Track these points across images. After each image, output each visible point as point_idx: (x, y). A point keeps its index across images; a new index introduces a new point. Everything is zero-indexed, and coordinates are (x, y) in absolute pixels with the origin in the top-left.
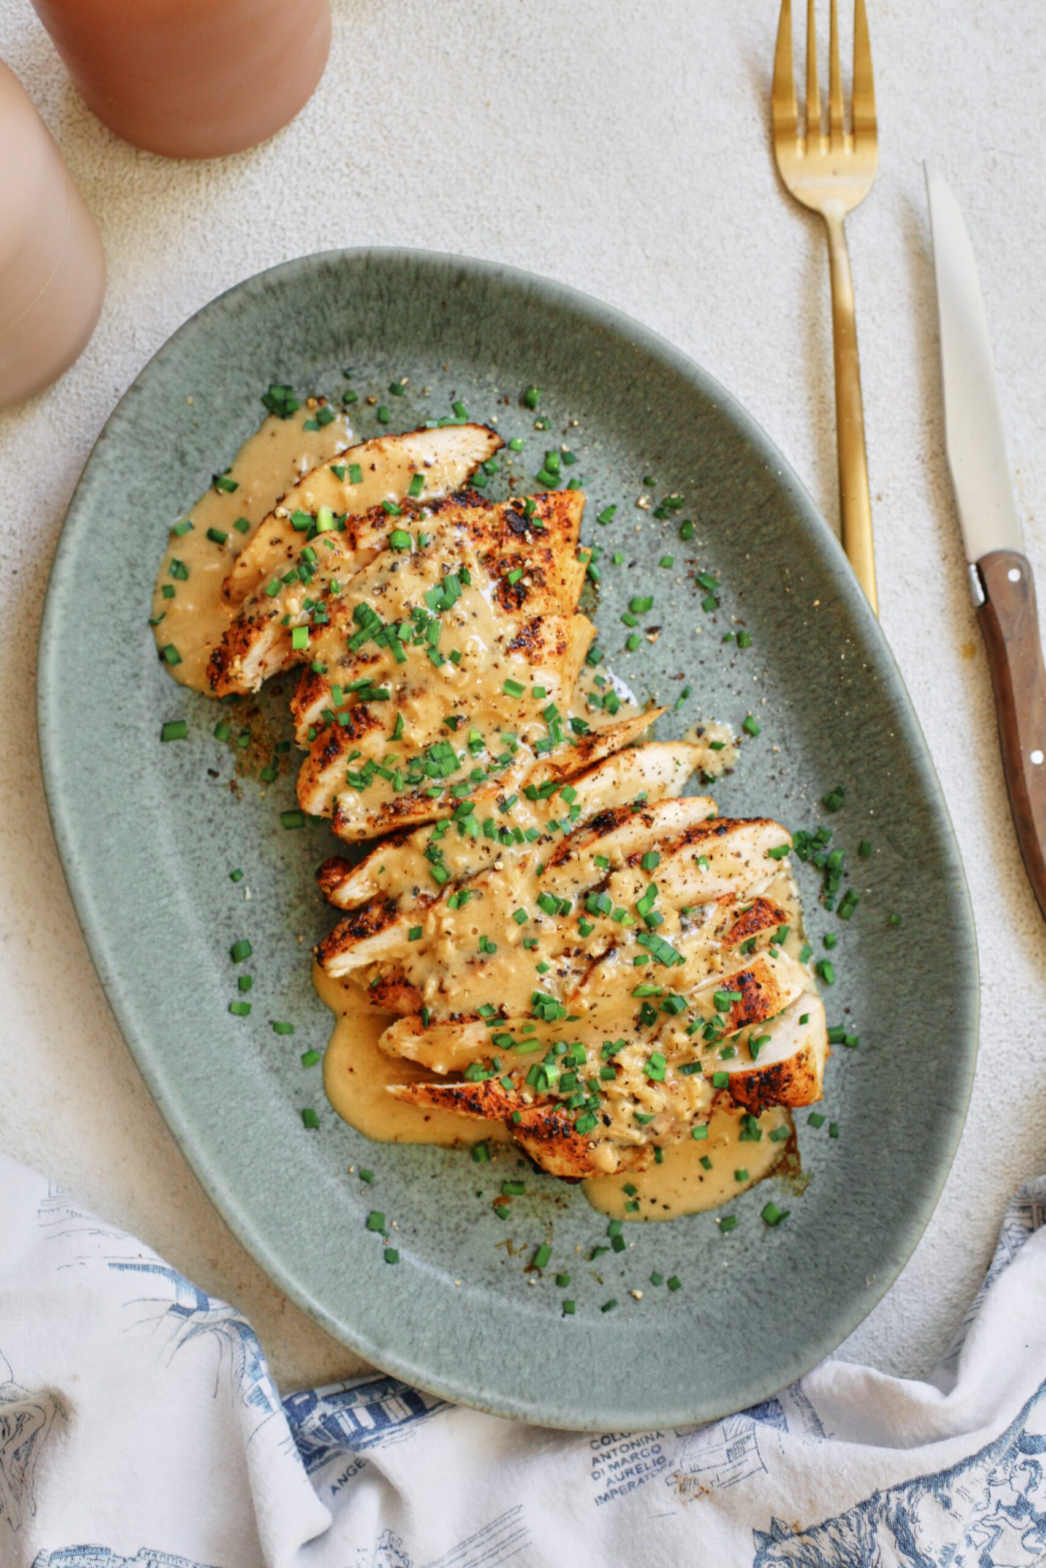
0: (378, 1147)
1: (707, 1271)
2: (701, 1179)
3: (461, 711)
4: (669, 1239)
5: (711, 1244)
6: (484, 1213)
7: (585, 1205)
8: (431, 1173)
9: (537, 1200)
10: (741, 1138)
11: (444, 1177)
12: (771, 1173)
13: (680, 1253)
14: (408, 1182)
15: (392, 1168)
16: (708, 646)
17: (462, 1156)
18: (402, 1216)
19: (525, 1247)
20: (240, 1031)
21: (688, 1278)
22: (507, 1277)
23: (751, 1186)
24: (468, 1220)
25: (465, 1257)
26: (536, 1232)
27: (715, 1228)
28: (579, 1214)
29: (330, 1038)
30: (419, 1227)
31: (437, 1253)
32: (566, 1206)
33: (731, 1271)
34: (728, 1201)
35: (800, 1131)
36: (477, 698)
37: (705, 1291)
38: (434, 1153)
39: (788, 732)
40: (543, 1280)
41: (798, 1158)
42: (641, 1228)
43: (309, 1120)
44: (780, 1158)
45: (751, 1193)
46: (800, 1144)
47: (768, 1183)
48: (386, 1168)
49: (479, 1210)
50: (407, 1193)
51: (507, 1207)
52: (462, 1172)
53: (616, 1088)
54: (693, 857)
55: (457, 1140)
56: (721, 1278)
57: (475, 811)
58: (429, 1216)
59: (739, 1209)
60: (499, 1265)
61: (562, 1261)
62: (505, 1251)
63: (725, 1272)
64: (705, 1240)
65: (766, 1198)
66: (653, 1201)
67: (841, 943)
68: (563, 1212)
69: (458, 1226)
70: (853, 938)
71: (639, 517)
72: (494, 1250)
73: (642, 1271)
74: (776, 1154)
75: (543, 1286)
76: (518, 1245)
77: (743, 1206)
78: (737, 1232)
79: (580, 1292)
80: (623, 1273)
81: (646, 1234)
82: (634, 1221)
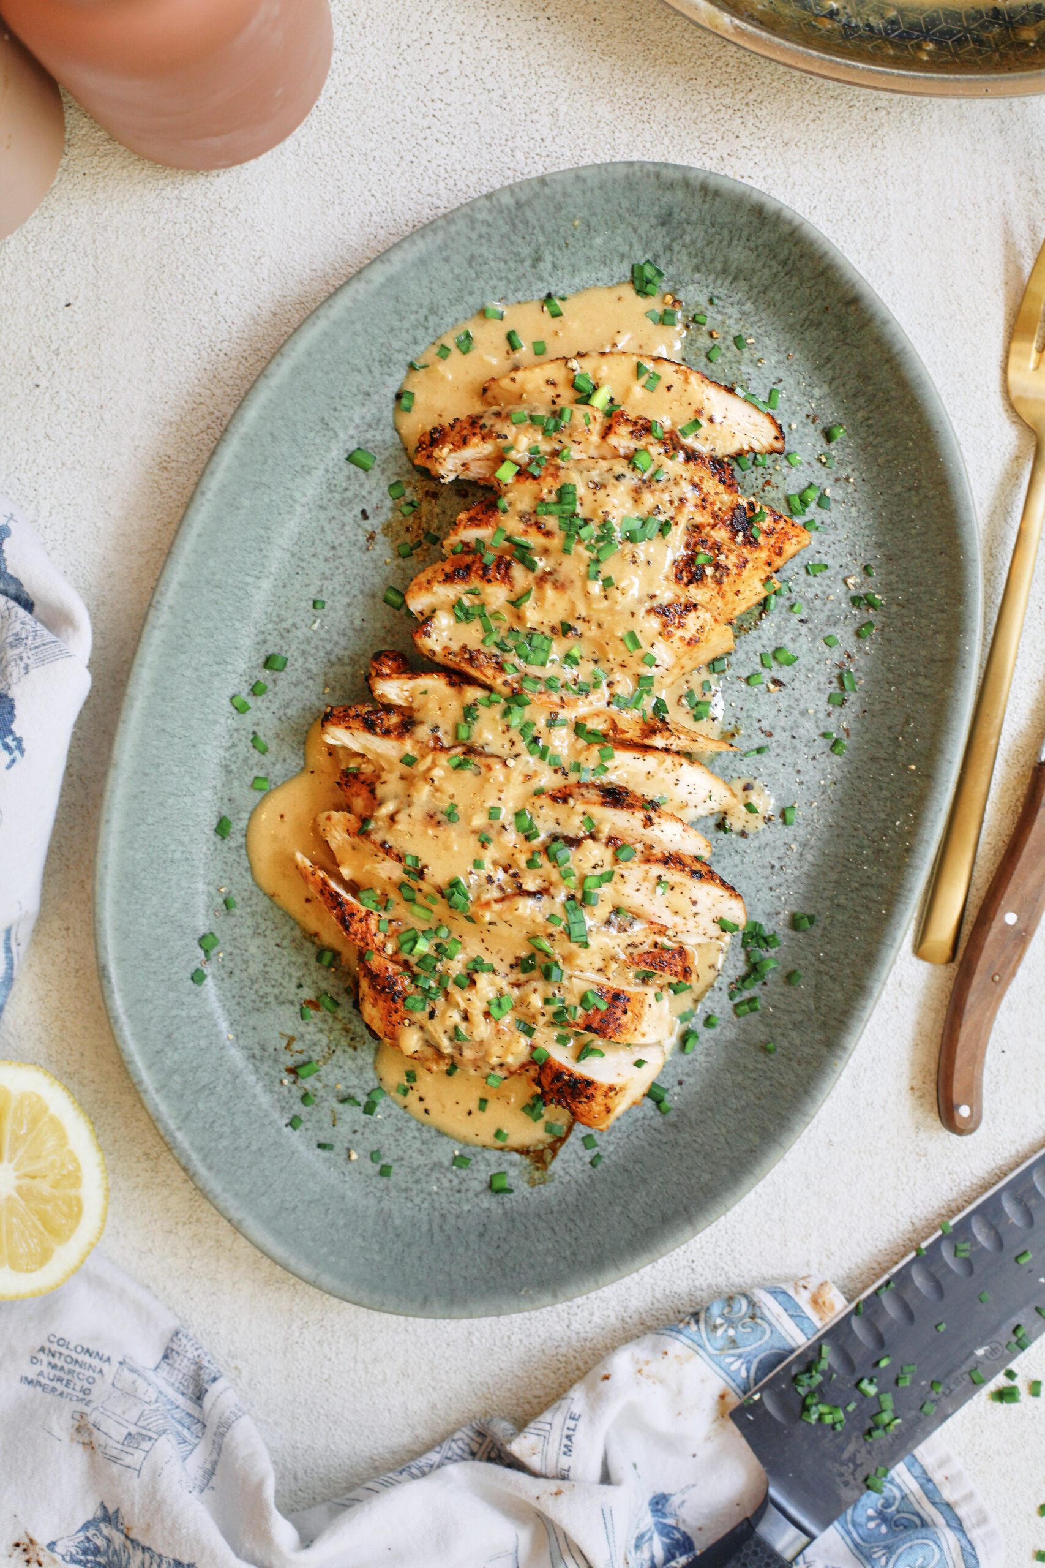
0: (255, 889)
1: (417, 1182)
2: (470, 1113)
3: (580, 626)
4: (410, 1135)
5: (437, 1166)
6: (292, 1003)
7: (370, 1060)
8: (278, 941)
9: (338, 1026)
10: (523, 1109)
11: (285, 952)
12: (524, 1151)
13: (409, 1152)
14: (256, 934)
15: (253, 914)
16: (809, 729)
17: (310, 950)
18: (231, 954)
19: (301, 1052)
20: (225, 721)
21: (399, 1175)
22: (270, 1063)
23: (502, 1149)
24: (276, 998)
25: (251, 1023)
26: (318, 1049)
27: (450, 1156)
28: (360, 1062)
29: (288, 779)
30: (237, 972)
31: (234, 1002)
32: (355, 1049)
33: (435, 1197)
34: (476, 1146)
35: (571, 1139)
36: (600, 626)
37: (404, 1195)
38: (292, 929)
39: (813, 842)
40: (294, 1088)
41: (553, 1157)
42: (397, 1110)
43: (222, 828)
44: (541, 1147)
45: (498, 1153)
46: (563, 1148)
47: (516, 1157)
48: (249, 910)
49: (291, 997)
50: (249, 941)
51: (313, 1012)
52: (300, 960)
53: (458, 996)
54: (659, 877)
55: (316, 934)
56: (423, 1196)
57: (527, 708)
58: (250, 970)
59: (479, 1158)
60: (271, 1050)
61: (319, 1085)
62: (284, 1043)
63: (430, 1194)
64: (435, 1159)
65: (505, 1167)
66: (421, 1099)
67: (718, 1029)
68: (350, 1050)
69: (266, 995)
70: (731, 1033)
71: (839, 590)
72: (277, 1035)
73: (371, 1141)
74: (540, 1141)
75: (290, 1091)
76: (296, 1046)
77: (484, 1158)
78: (463, 1173)
79: (313, 1119)
80: (355, 1132)
81: (396, 1117)
82: (395, 1102)
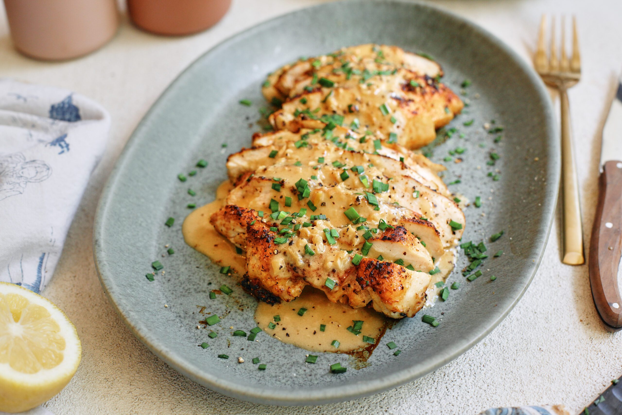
0: (186, 246)
1: (283, 372)
2: (315, 333)
3: (357, 106)
4: (277, 349)
5: (296, 363)
6: (204, 292)
7: (251, 315)
8: (198, 266)
9: (232, 300)
10: (348, 328)
11: (201, 270)
12: (351, 353)
13: (277, 358)
14: (185, 262)
15: (184, 255)
17: (217, 268)
18: (170, 272)
19: (209, 314)
20: (173, 183)
21: (271, 370)
22: (190, 319)
23: (336, 352)
24: (195, 290)
25: (179, 302)
26: (220, 311)
27: (304, 358)
28: (245, 316)
29: (205, 203)
30: (173, 280)
31: (170, 293)
32: (242, 310)
33: (295, 379)
34: (320, 352)
35: (380, 345)
36: (368, 105)
37: (274, 379)
38: (206, 260)
40: (204, 330)
41: (370, 355)
42: (268, 337)
43: (169, 223)
44: (361, 350)
45: (334, 355)
46: (376, 350)
47: (346, 356)
48: (182, 254)
49: (204, 289)
50: (180, 266)
51: (217, 295)
52: (210, 273)
53: (308, 231)
54: (414, 188)
55: (220, 262)
56: (287, 379)
58: (181, 279)
59: (322, 358)
60: (191, 313)
61: (219, 328)
62: (199, 310)
63: (291, 378)
64: (294, 360)
65: (339, 361)
66: (284, 329)
67: (460, 289)
68: (240, 311)
69: (189, 289)
70: (468, 289)
71: (481, 130)
72: (195, 306)
73: (253, 354)
74: (360, 347)
75: (201, 332)
76: (206, 311)
77: (325, 358)
78: (312, 366)
79: (216, 344)
80: (243, 349)
81: (268, 341)
82: (268, 333)
